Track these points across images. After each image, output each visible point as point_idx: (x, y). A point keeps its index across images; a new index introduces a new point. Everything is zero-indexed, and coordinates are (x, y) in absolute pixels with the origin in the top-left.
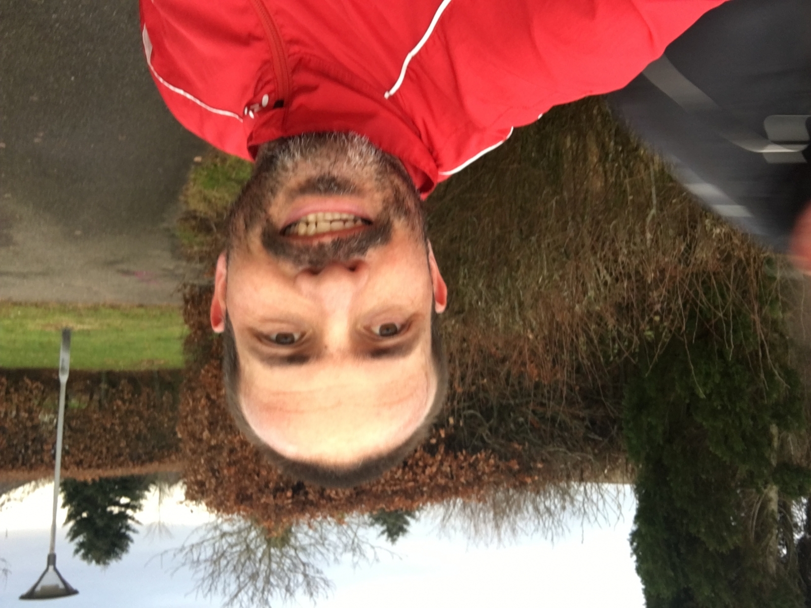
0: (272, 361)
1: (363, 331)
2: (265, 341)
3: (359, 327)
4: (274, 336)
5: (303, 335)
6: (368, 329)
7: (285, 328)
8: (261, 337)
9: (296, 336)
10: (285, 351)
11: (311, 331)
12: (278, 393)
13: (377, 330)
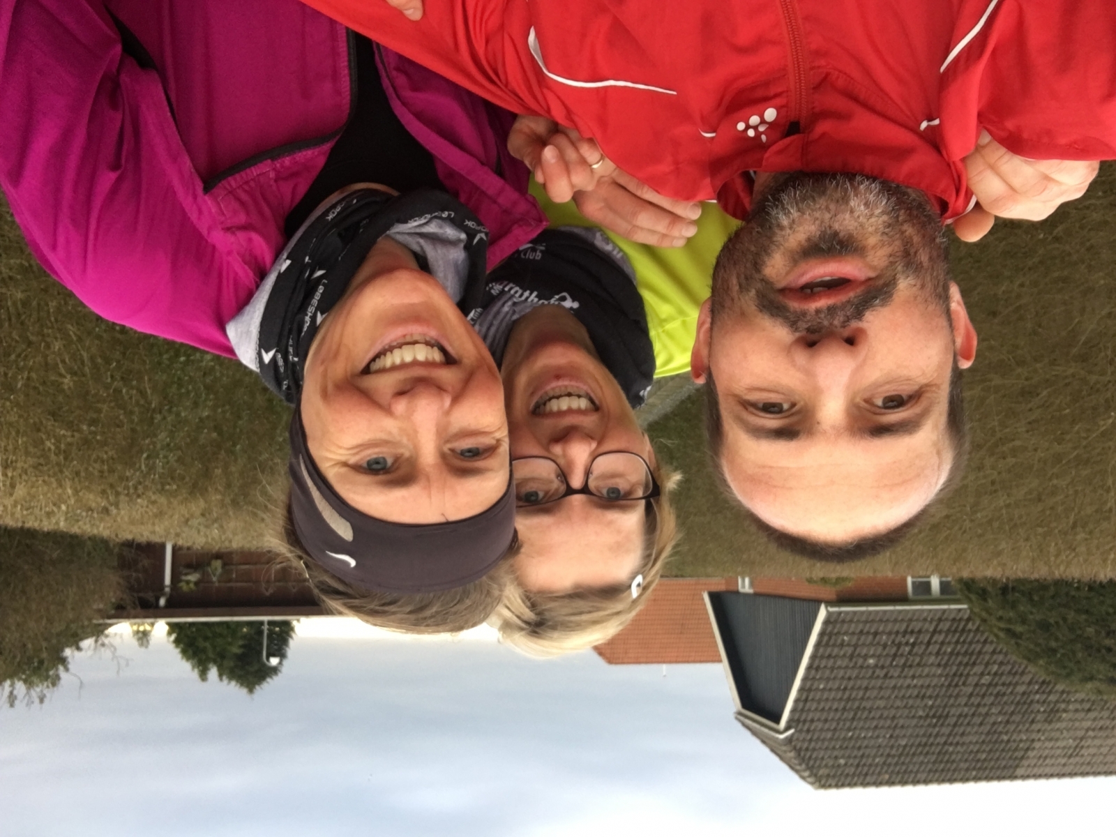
0: (760, 433)
1: (863, 404)
2: (751, 409)
3: (858, 400)
4: (761, 405)
5: (793, 405)
6: (868, 401)
7: (773, 398)
8: (747, 405)
9: (786, 406)
10: (772, 422)
11: (802, 403)
12: (764, 467)
13: (879, 402)
